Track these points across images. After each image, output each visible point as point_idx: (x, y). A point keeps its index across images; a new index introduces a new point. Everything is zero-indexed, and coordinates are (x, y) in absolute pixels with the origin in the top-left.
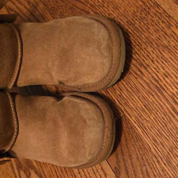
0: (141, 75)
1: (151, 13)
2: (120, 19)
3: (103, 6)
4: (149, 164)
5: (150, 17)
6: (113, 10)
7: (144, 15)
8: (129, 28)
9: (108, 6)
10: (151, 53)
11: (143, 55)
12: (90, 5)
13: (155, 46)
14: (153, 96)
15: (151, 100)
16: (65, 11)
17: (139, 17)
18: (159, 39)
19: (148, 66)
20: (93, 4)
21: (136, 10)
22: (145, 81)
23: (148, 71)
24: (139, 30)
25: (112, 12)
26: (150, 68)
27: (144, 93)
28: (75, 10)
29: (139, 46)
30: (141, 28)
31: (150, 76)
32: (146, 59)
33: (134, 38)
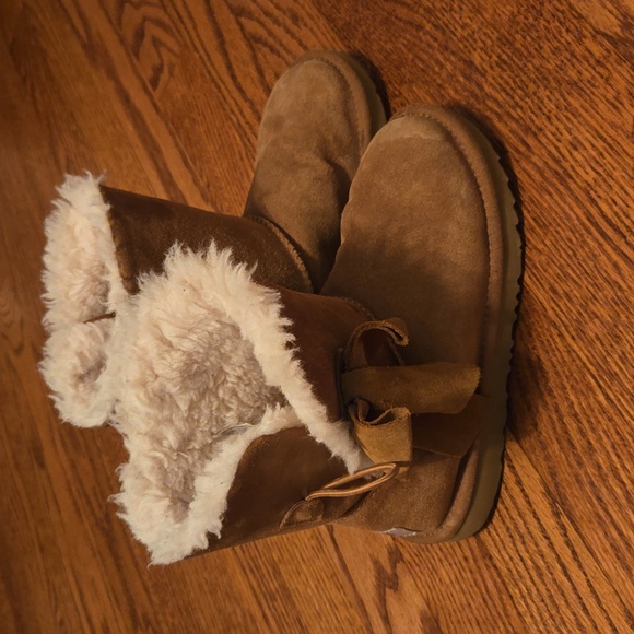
0: (527, 153)
1: (545, 14)
2: (485, 34)
3: (451, 9)
4: (542, 343)
5: (543, 22)
6: (471, 15)
7: (531, 20)
8: (503, 52)
9: (461, 9)
10: (546, 101)
11: (530, 108)
12: (425, 9)
13: (554, 84)
14: (550, 194)
15: (546, 205)
16: (371, 30)
17: (522, 25)
18: (562, 69)
19: (541, 130)
20: (431, 6)
21: (515, 11)
22: (535, 164)
23: (540, 142)
24: (522, 54)
25: (468, 20)
26: (544, 135)
27: (533, 191)
28: (393, 23)
29: (523, 90)
30: (526, 49)
31: (544, 151)
32: (536, 116)
33: (513, 72)
